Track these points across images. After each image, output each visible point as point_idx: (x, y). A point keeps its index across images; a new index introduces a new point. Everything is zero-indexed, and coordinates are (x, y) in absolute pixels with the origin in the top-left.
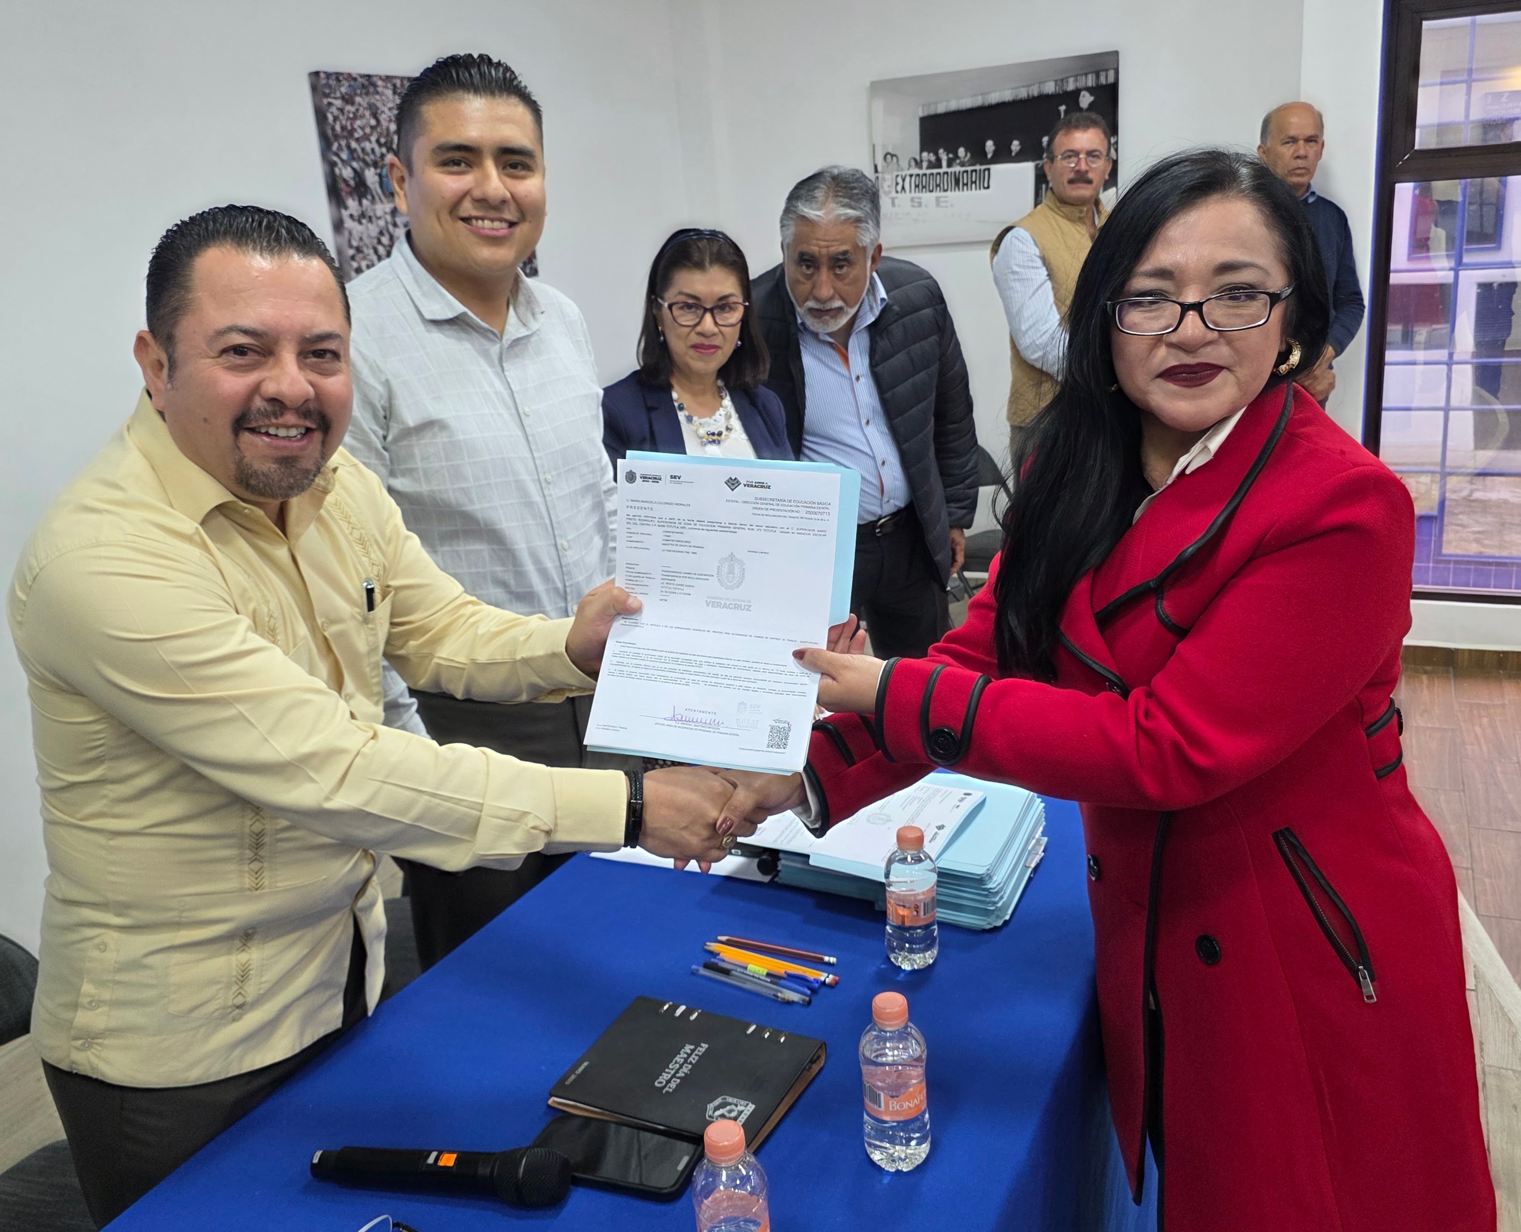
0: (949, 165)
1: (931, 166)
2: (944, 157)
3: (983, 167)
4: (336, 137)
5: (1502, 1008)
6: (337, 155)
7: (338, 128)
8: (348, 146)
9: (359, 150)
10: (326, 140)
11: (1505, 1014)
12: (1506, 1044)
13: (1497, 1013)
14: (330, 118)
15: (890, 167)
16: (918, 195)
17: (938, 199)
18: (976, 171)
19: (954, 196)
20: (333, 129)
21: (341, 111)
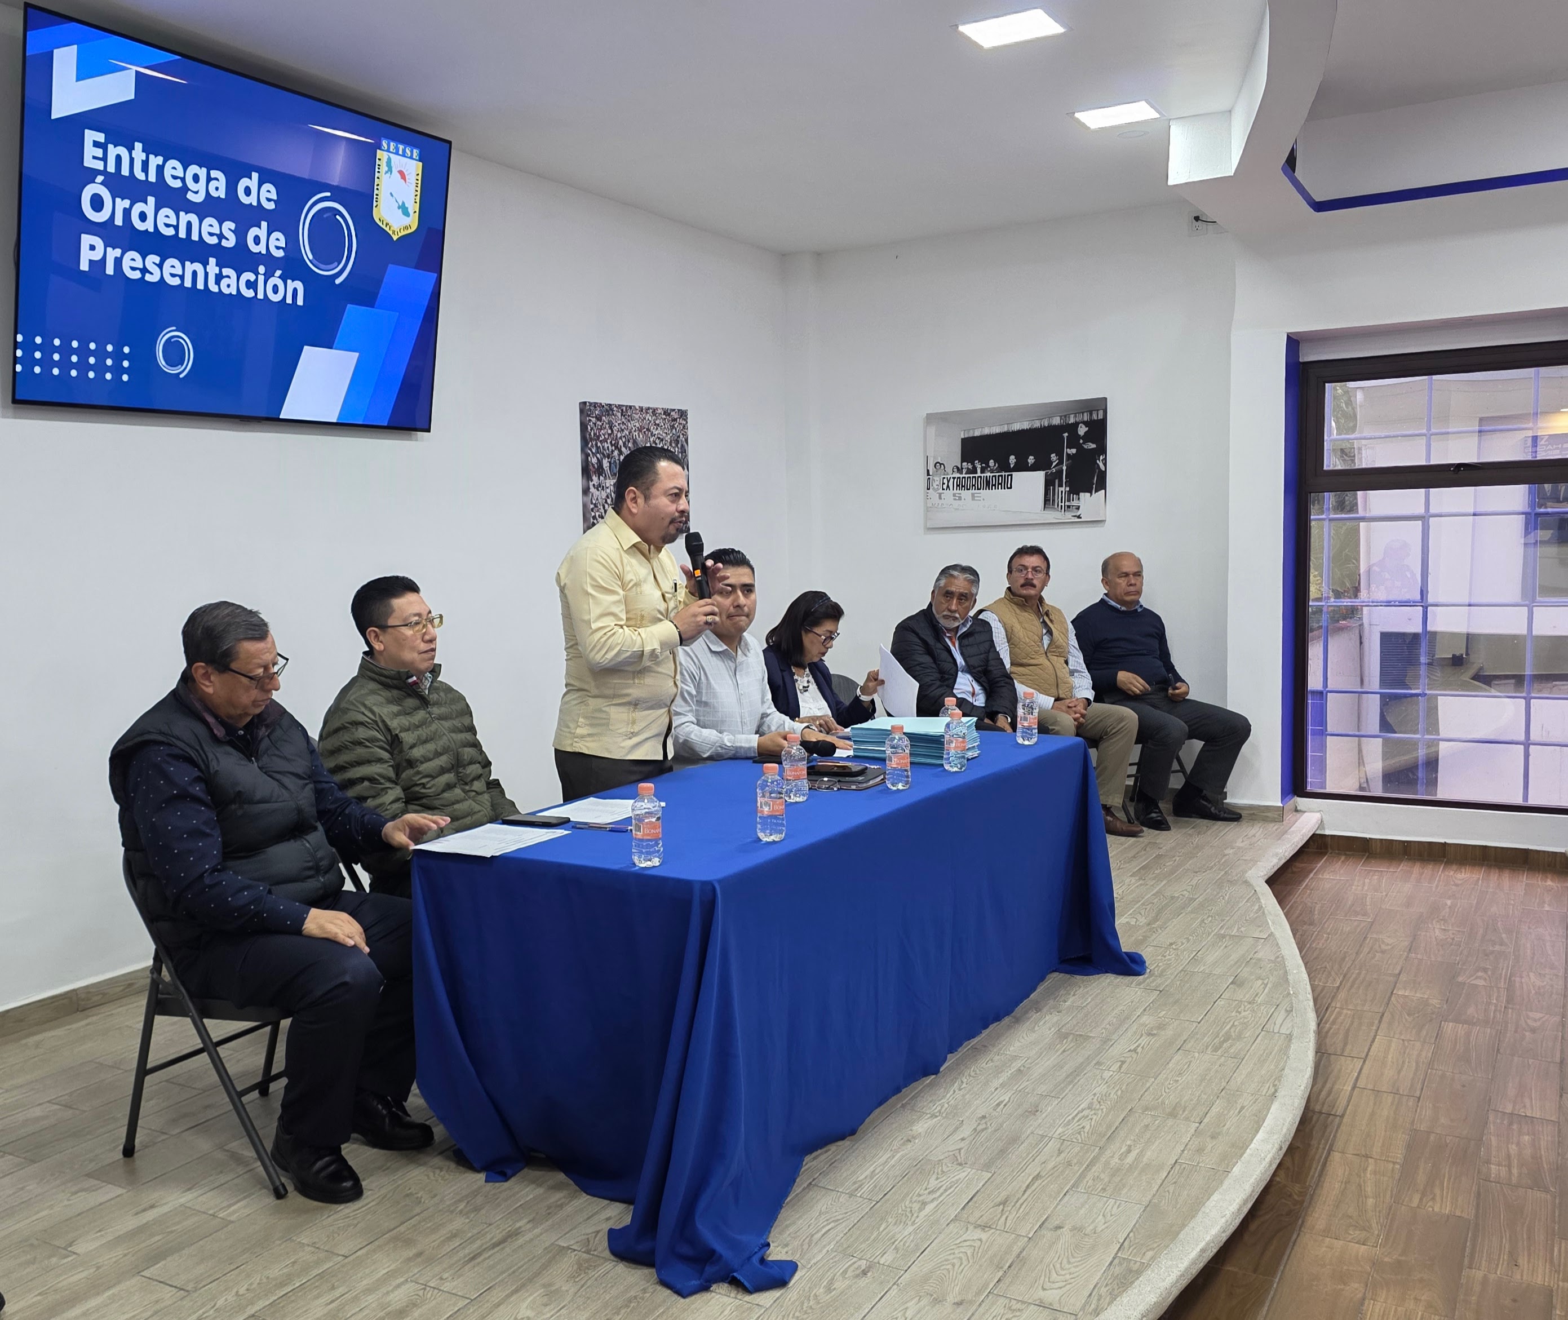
0: (982, 472)
1: (969, 472)
2: (979, 467)
3: (1007, 474)
6: (590, 451)
7: (592, 434)
8: (596, 444)
9: (601, 448)
10: (585, 441)
14: (589, 428)
15: (939, 472)
16: (958, 491)
17: (973, 495)
18: (1002, 476)
19: (985, 493)
21: (595, 424)
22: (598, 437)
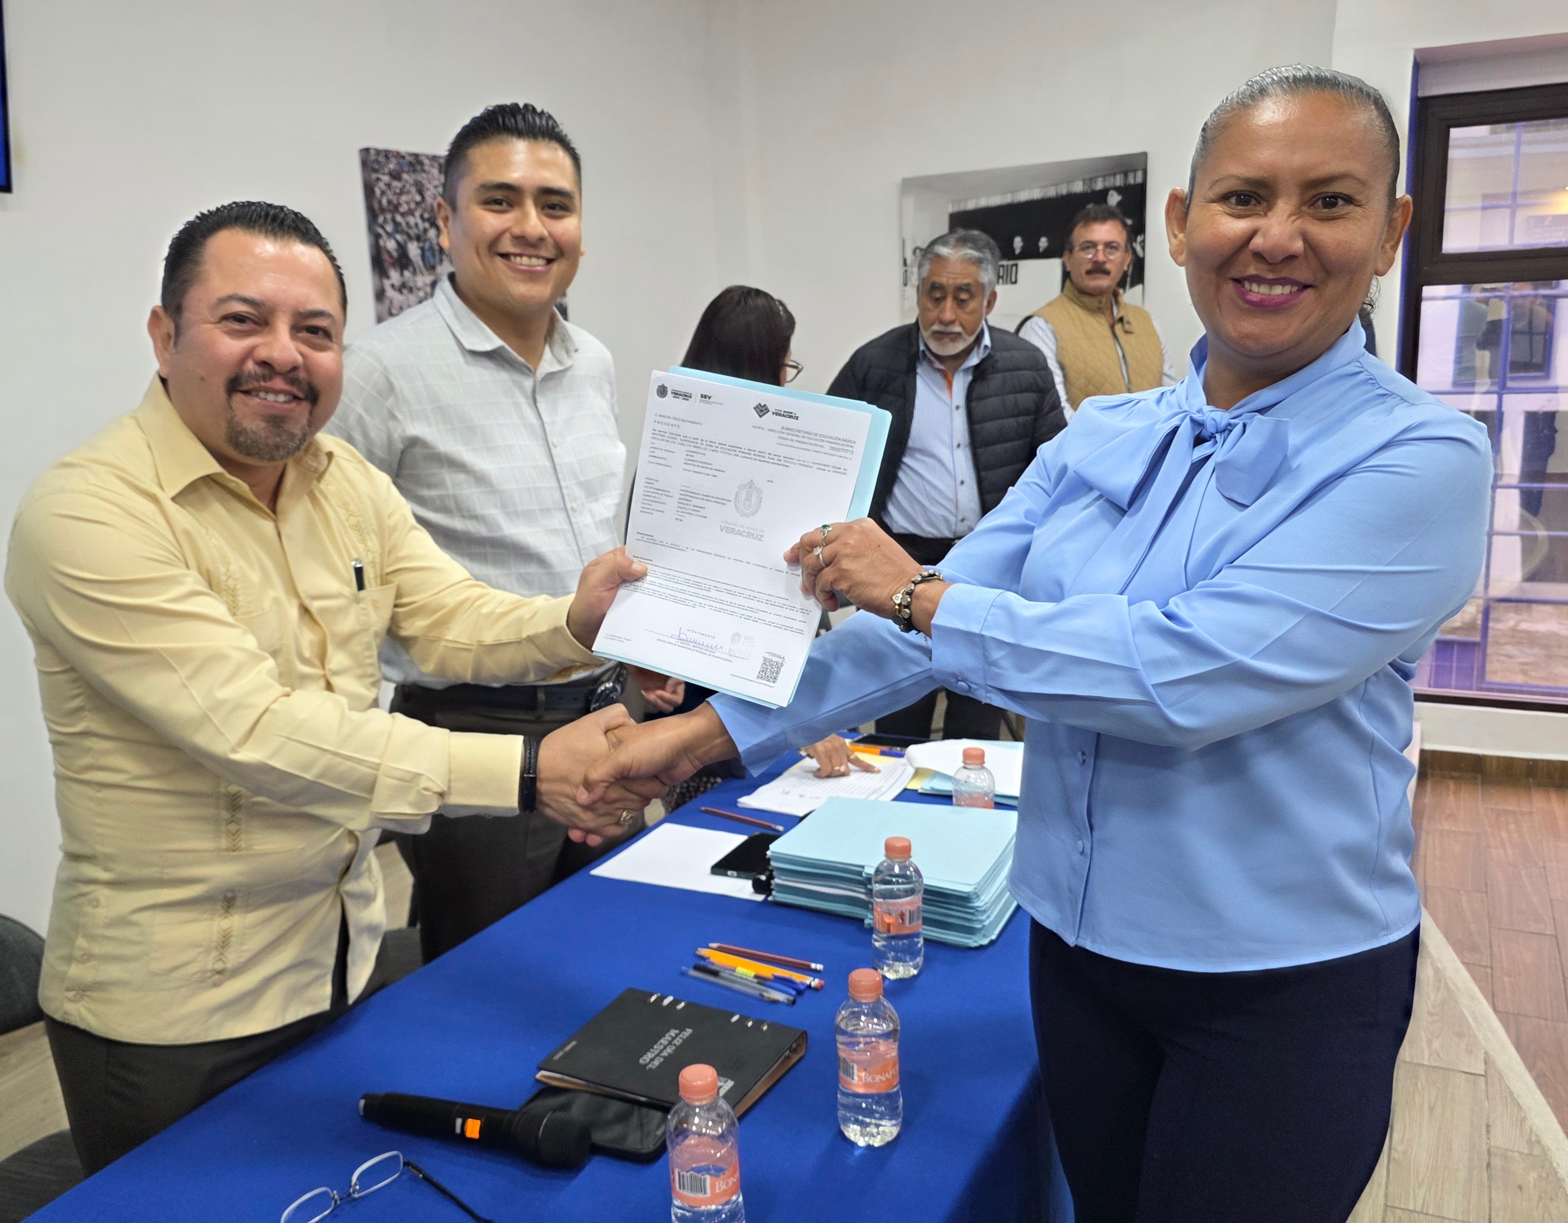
3: (1012, 262)
4: (383, 210)
5: (1511, 1093)
6: (382, 227)
7: (384, 201)
8: (394, 220)
9: (404, 225)
10: (373, 213)
11: (1514, 1099)
12: (1514, 1127)
13: (1506, 1098)
14: (378, 192)
20: (380, 202)
21: (388, 185)
22: (395, 208)
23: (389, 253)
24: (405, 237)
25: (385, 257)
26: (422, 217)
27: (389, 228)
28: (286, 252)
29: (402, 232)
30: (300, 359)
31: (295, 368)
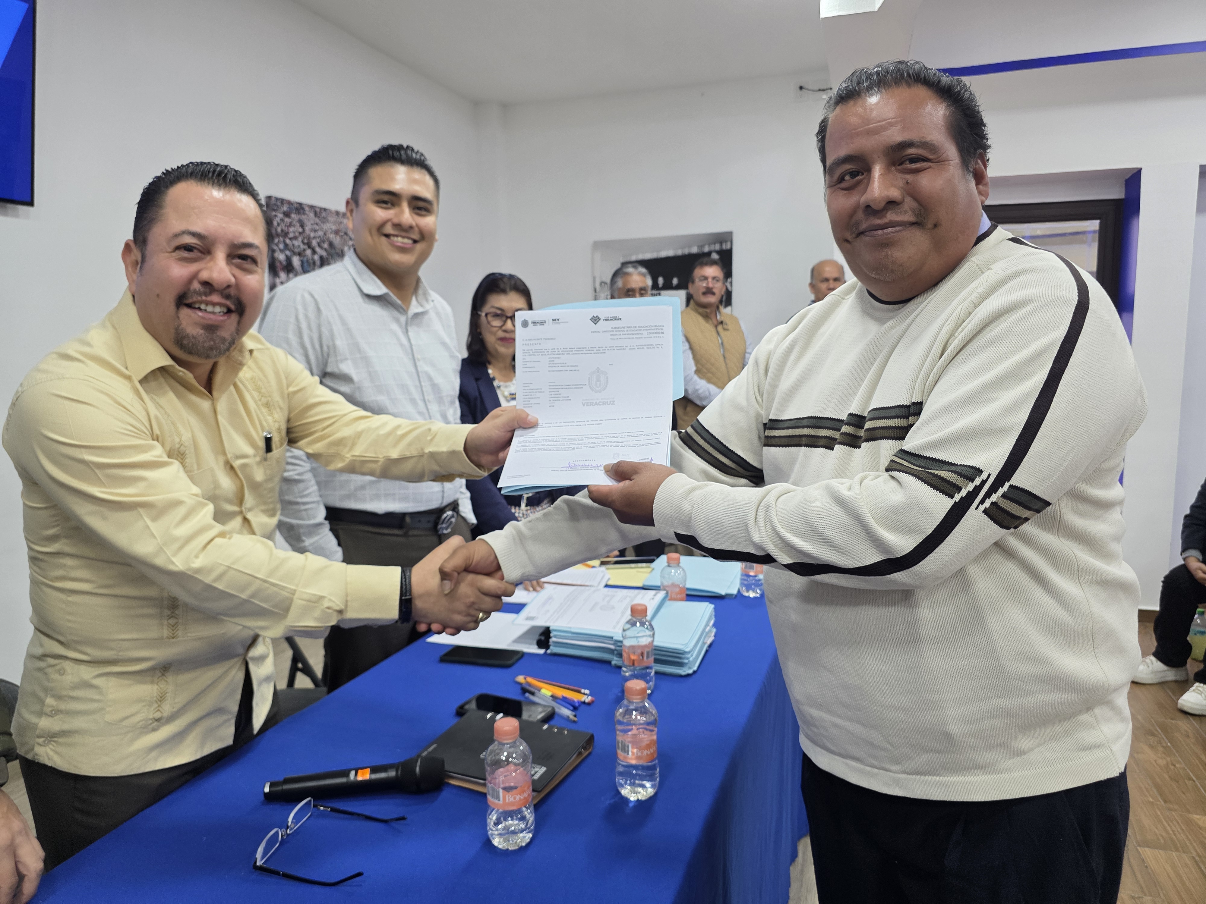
23: (280, 262)
24: (292, 253)
25: (278, 264)
26: (303, 242)
27: (281, 246)
28: (228, 197)
29: (290, 250)
30: (233, 280)
31: (229, 286)
